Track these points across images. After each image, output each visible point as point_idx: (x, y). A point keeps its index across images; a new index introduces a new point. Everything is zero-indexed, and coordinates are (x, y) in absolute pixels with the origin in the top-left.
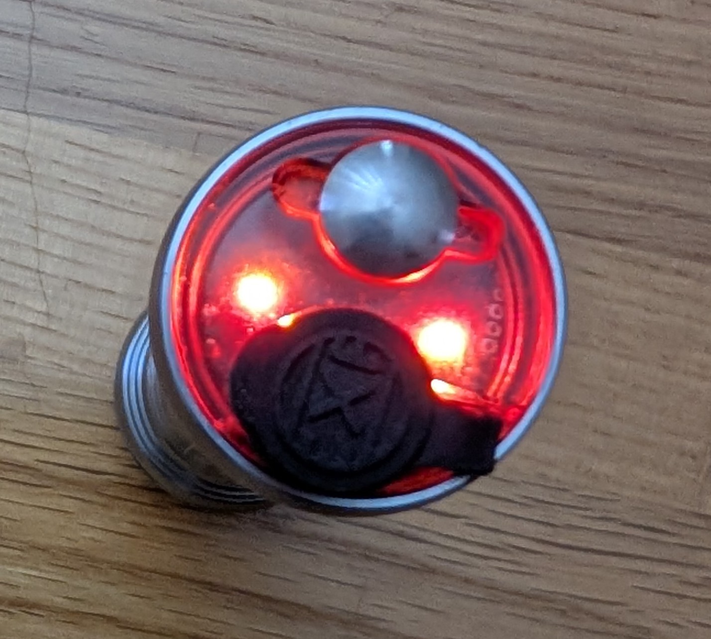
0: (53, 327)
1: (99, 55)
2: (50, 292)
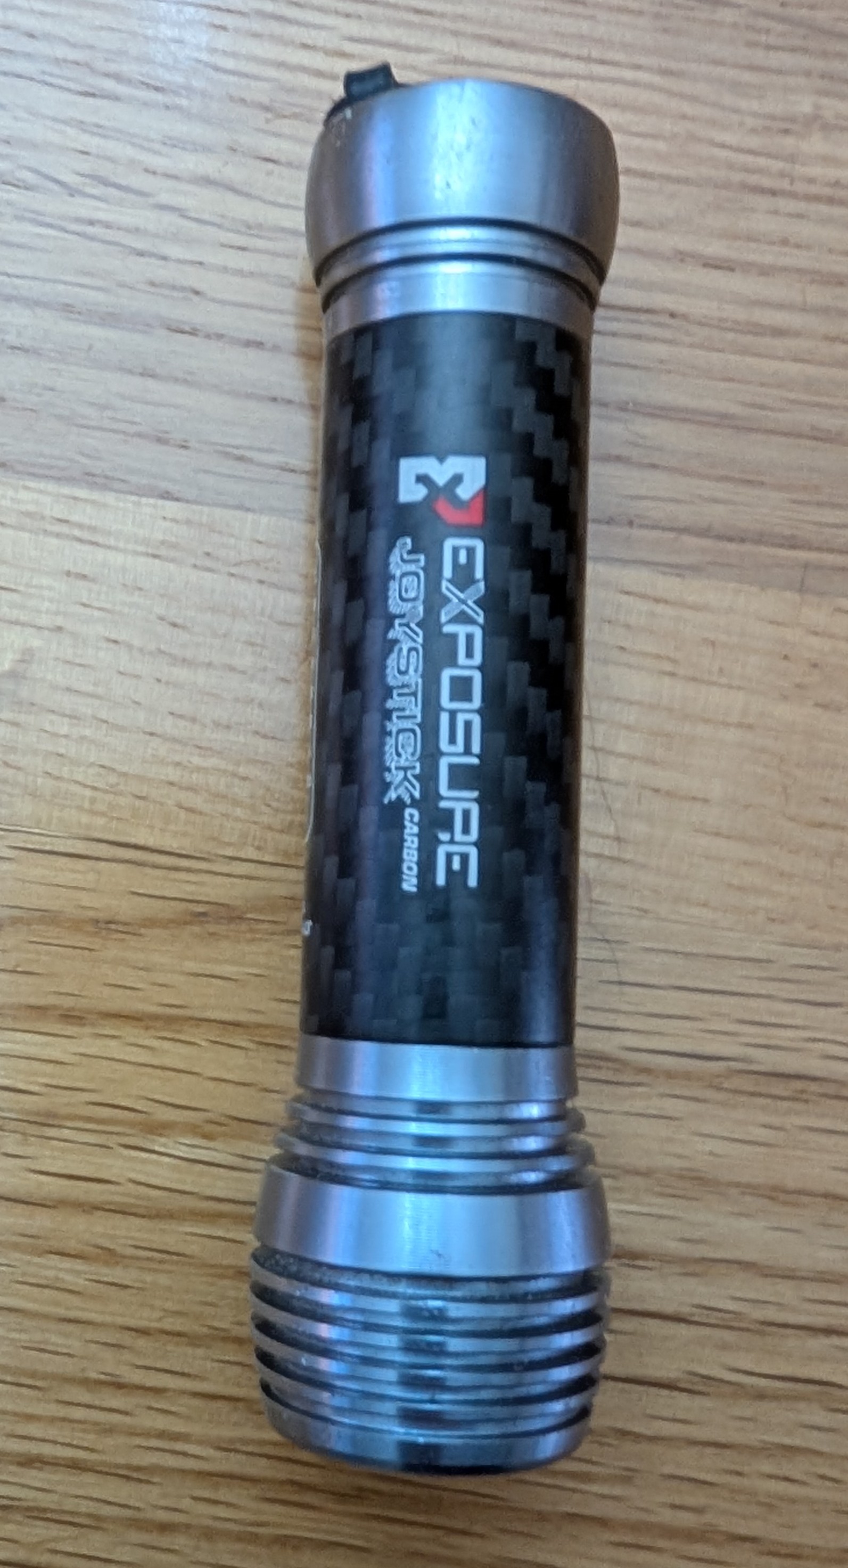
0: (628, 856)
1: (654, 466)
2: (617, 806)
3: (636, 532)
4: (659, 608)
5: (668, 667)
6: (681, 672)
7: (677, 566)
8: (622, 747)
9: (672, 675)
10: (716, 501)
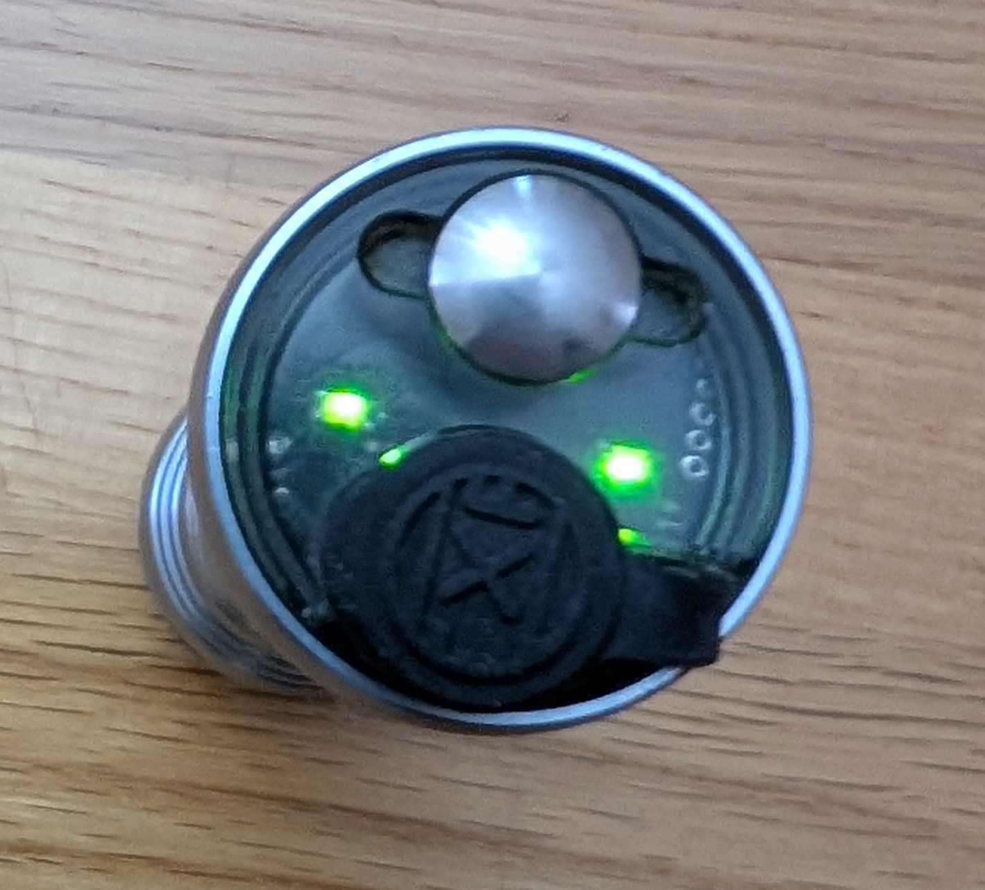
1: (83, 54)
2: (35, 399)
3: (61, 122)
4: (85, 198)
5: (90, 258)
6: (103, 262)
7: (103, 156)
8: (40, 339)
9: (95, 265)
10: (142, 89)
